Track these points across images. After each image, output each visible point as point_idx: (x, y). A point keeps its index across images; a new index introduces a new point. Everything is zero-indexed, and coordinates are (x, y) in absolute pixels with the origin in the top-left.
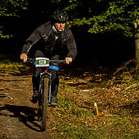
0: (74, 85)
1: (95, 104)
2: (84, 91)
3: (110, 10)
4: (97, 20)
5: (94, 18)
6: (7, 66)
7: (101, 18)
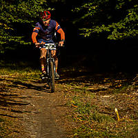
0: (94, 91)
1: (116, 110)
2: (105, 96)
3: (129, 17)
4: (116, 27)
5: (113, 25)
6: (29, 74)
7: (120, 25)
